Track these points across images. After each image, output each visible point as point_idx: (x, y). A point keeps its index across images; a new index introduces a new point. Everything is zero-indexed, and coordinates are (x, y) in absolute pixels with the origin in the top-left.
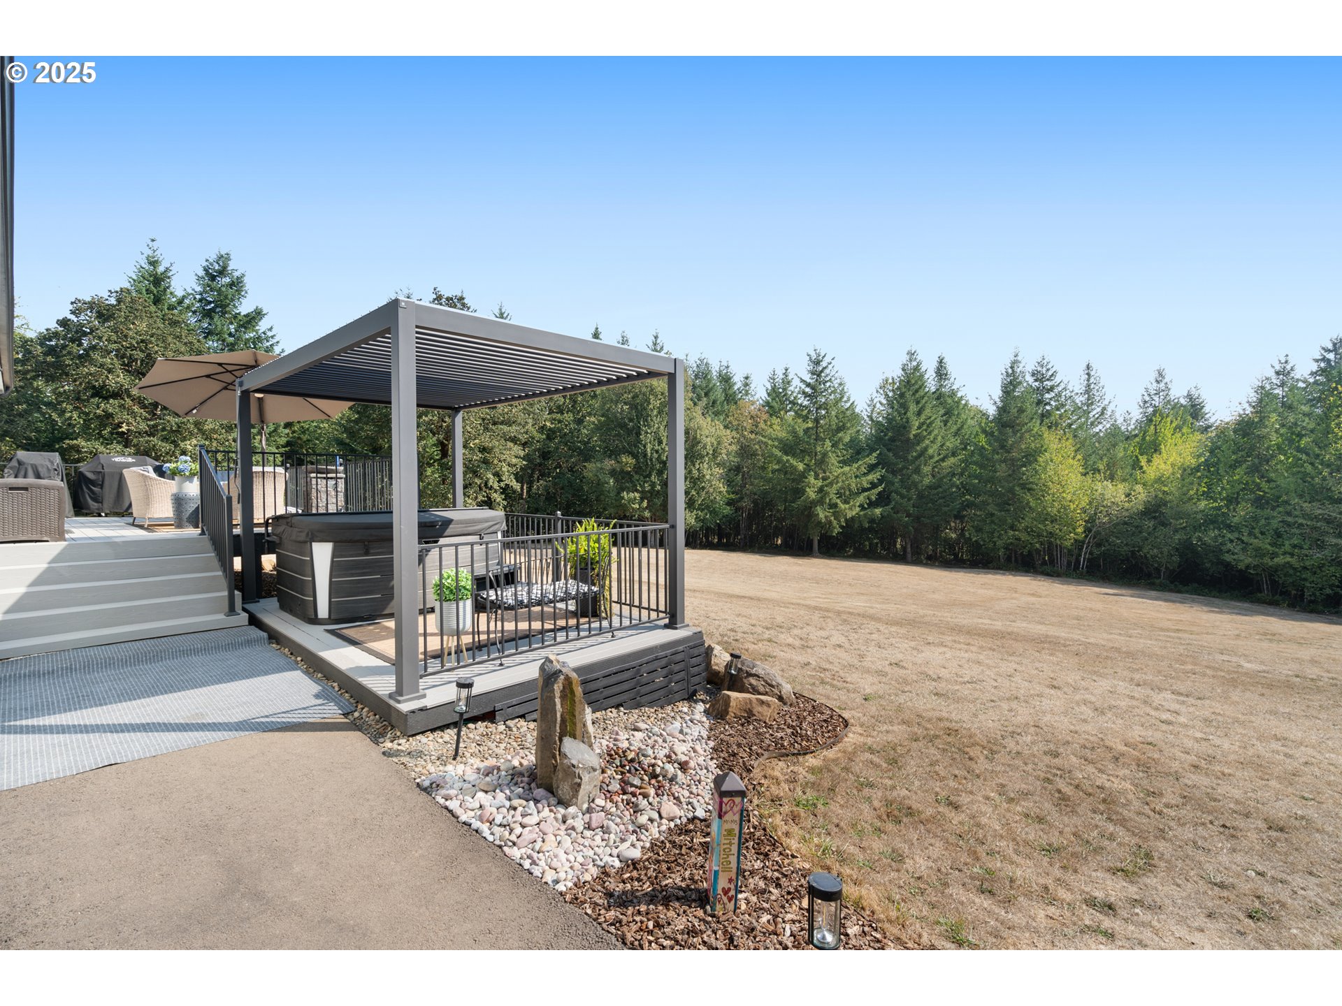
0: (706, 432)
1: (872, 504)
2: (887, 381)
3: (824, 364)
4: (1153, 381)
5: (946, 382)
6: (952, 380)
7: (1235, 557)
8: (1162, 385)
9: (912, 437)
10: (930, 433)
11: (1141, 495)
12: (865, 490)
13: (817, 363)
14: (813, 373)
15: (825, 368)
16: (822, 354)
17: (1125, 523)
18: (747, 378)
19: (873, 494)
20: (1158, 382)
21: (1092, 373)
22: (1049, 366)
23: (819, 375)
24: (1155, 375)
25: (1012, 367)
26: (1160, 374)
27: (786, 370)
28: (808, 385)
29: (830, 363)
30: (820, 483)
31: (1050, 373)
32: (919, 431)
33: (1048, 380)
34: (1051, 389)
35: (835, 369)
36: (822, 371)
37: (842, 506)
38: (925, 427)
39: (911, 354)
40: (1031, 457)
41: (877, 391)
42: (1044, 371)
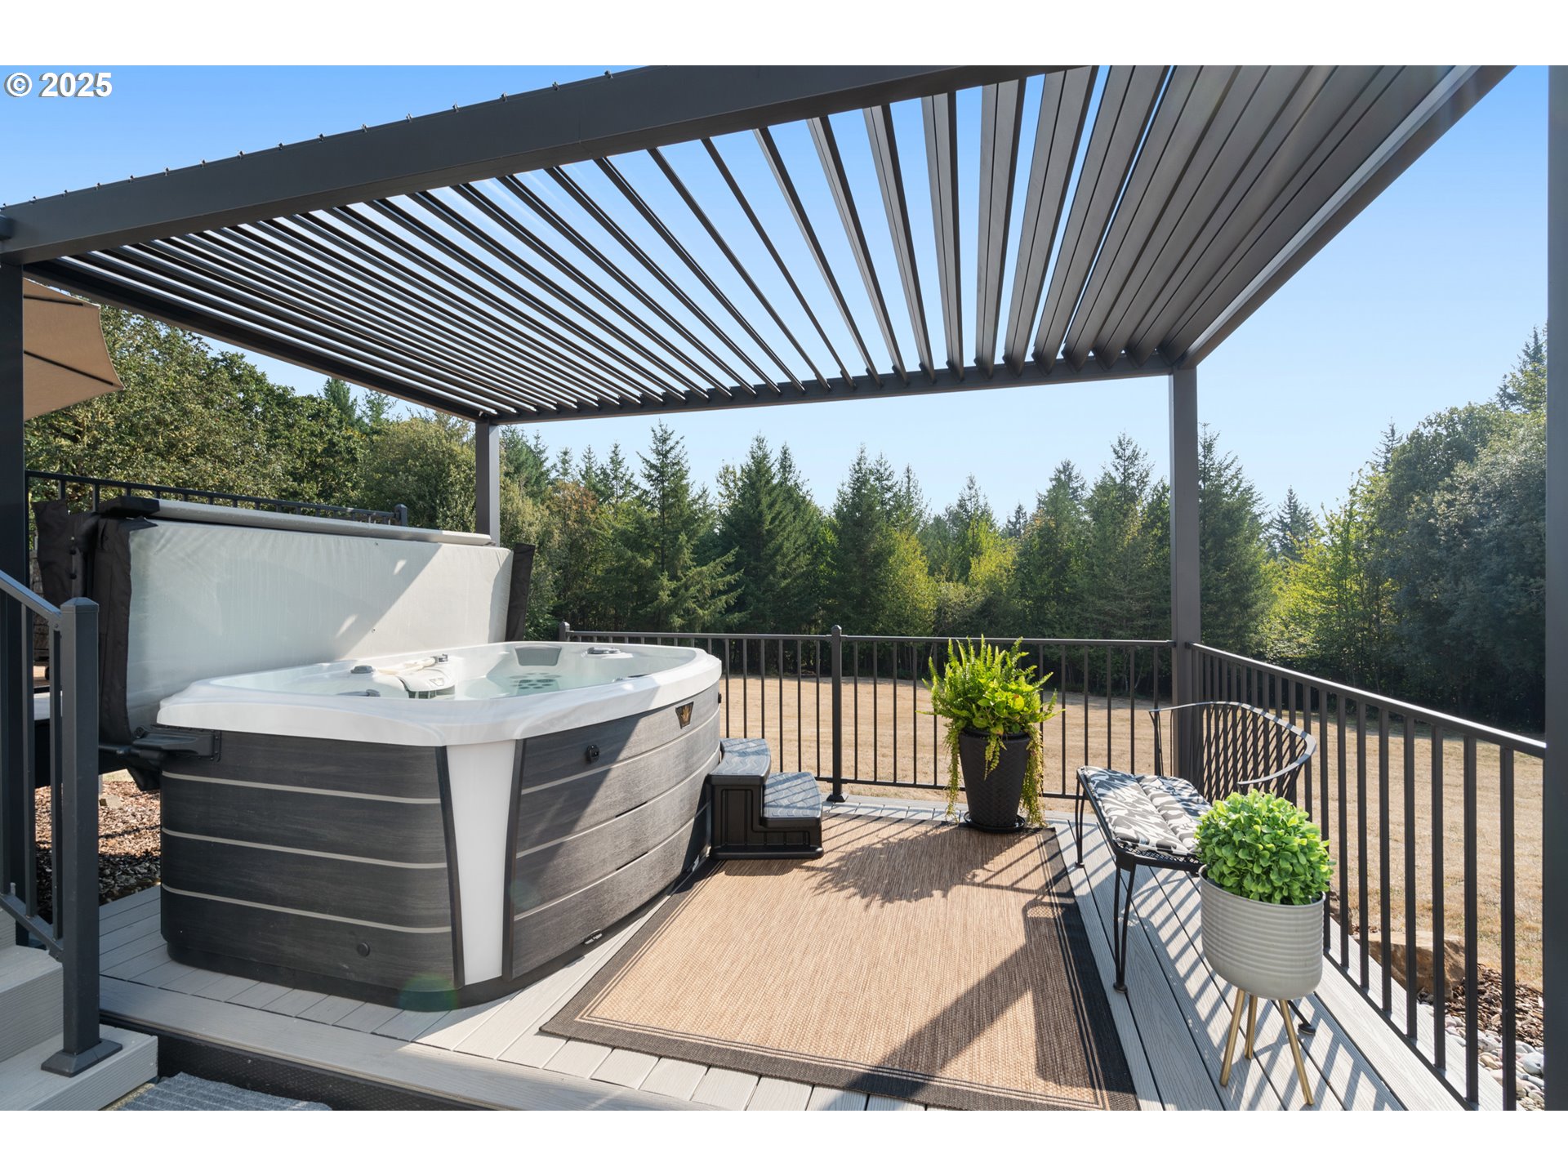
0: (529, 518)
1: (729, 609)
2: (727, 469)
3: (671, 443)
4: (966, 488)
5: (791, 475)
6: (797, 472)
7: (1052, 650)
8: (973, 491)
9: (765, 532)
10: (784, 529)
11: (979, 596)
12: (721, 593)
13: (664, 441)
14: (658, 453)
15: (672, 448)
16: (669, 432)
17: (966, 623)
18: (565, 453)
19: (731, 598)
20: (970, 488)
21: (911, 476)
22: (887, 466)
23: (665, 456)
24: (967, 482)
25: (858, 464)
26: (972, 481)
27: (616, 447)
28: (653, 466)
29: (677, 443)
30: (673, 585)
31: (887, 473)
32: (771, 527)
33: (887, 479)
34: (889, 489)
35: (685, 449)
36: (668, 452)
37: (700, 612)
38: (777, 523)
39: (760, 441)
40: (881, 557)
41: (718, 481)
42: (882, 471)
